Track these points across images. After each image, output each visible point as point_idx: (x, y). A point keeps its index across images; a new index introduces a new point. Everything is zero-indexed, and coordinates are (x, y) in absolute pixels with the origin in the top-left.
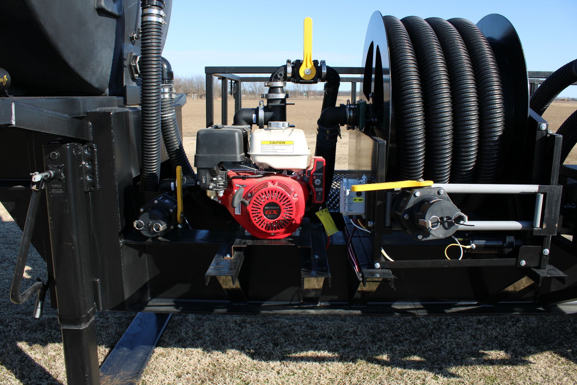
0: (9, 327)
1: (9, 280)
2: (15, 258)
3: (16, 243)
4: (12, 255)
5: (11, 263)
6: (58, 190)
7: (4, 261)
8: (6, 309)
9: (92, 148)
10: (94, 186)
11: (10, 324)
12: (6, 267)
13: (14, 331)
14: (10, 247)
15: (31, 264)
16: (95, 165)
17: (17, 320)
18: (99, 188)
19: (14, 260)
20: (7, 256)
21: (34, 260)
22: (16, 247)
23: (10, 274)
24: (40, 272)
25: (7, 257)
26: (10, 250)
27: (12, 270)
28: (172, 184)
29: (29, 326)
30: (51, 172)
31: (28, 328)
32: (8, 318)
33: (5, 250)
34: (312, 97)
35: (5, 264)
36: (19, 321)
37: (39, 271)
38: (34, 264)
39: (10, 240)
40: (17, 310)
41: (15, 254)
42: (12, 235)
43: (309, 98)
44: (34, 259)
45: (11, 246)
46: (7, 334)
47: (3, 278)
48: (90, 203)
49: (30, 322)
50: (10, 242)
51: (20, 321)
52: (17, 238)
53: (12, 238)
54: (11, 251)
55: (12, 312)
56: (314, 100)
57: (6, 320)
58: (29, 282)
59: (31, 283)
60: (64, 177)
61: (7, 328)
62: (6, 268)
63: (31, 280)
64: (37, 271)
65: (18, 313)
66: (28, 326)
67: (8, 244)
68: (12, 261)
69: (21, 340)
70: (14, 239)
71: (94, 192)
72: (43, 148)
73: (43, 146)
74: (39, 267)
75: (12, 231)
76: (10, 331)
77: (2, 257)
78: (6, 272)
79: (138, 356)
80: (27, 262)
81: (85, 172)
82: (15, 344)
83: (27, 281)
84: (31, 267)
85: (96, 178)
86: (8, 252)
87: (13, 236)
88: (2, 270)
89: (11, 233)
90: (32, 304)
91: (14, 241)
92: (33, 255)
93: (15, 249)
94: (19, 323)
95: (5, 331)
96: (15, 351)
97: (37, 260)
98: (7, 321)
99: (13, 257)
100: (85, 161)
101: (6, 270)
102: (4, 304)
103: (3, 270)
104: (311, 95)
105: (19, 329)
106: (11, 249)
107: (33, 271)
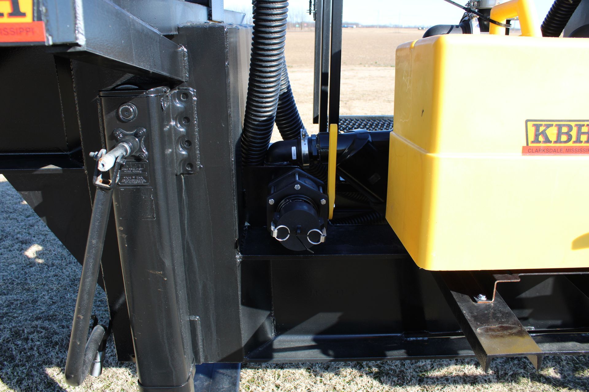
0: (30, 343)
1: (16, 265)
2: (19, 233)
3: (16, 210)
4: (14, 227)
5: (14, 240)
6: (136, 179)
7: (6, 237)
8: (20, 312)
9: (187, 95)
10: (191, 165)
11: (31, 336)
12: (9, 246)
13: (38, 349)
14: (9, 216)
15: (40, 240)
16: (194, 125)
17: (39, 329)
18: (200, 167)
19: (19, 235)
20: (8, 230)
21: (43, 235)
22: (17, 216)
23: (16, 257)
24: (54, 253)
25: (8, 232)
26: (10, 221)
27: (18, 250)
28: (294, 149)
29: (57, 340)
30: (126, 145)
31: (57, 343)
32: (26, 327)
33: (4, 222)
34: (306, 29)
35: (8, 242)
36: (42, 332)
37: (52, 251)
38: (44, 240)
39: (8, 207)
40: (35, 312)
41: (18, 227)
42: (10, 199)
43: (303, 29)
44: (42, 233)
45: (12, 216)
46: (29, 354)
47: (8, 263)
48: (183, 193)
49: (57, 334)
50: (9, 210)
51: (44, 331)
52: (16, 204)
53: (10, 205)
54: (12, 222)
55: (29, 316)
56: (308, 32)
57: (23, 331)
58: (43, 268)
59: (46, 270)
60: (146, 153)
61: (27, 343)
62: (10, 248)
63: (46, 265)
64: (50, 251)
65: (38, 318)
66: (55, 338)
67: (7, 212)
68: (15, 237)
69: (50, 364)
70: (12, 205)
71: (191, 174)
72: (103, 99)
73: (101, 94)
74: (52, 245)
75: (8, 195)
76: (32, 349)
77: (2, 231)
78: (10, 253)
79: (223, 388)
80: (36, 238)
81: (175, 139)
82: (43, 370)
83: (40, 267)
84: (42, 245)
85: (195, 150)
86: (8, 225)
87: (11, 201)
88: (5, 250)
89: (8, 198)
90: (53, 302)
91: (14, 209)
92: (40, 227)
93: (16, 219)
94: (43, 334)
95: (25, 349)
96: (45, 382)
97: (47, 234)
98: (26, 332)
99: (16, 231)
100: (175, 119)
101: (10, 251)
102: (16, 303)
103: (7, 251)
104: (305, 27)
105: (44, 345)
106: (11, 219)
107: (45, 252)
